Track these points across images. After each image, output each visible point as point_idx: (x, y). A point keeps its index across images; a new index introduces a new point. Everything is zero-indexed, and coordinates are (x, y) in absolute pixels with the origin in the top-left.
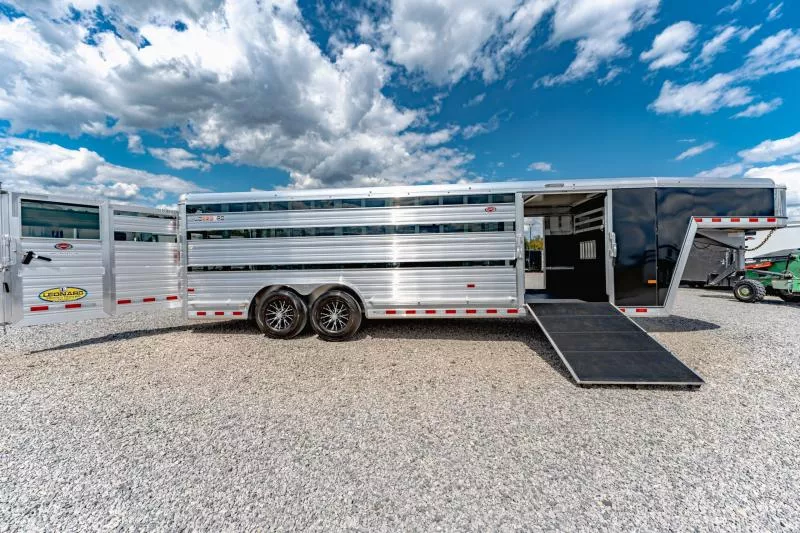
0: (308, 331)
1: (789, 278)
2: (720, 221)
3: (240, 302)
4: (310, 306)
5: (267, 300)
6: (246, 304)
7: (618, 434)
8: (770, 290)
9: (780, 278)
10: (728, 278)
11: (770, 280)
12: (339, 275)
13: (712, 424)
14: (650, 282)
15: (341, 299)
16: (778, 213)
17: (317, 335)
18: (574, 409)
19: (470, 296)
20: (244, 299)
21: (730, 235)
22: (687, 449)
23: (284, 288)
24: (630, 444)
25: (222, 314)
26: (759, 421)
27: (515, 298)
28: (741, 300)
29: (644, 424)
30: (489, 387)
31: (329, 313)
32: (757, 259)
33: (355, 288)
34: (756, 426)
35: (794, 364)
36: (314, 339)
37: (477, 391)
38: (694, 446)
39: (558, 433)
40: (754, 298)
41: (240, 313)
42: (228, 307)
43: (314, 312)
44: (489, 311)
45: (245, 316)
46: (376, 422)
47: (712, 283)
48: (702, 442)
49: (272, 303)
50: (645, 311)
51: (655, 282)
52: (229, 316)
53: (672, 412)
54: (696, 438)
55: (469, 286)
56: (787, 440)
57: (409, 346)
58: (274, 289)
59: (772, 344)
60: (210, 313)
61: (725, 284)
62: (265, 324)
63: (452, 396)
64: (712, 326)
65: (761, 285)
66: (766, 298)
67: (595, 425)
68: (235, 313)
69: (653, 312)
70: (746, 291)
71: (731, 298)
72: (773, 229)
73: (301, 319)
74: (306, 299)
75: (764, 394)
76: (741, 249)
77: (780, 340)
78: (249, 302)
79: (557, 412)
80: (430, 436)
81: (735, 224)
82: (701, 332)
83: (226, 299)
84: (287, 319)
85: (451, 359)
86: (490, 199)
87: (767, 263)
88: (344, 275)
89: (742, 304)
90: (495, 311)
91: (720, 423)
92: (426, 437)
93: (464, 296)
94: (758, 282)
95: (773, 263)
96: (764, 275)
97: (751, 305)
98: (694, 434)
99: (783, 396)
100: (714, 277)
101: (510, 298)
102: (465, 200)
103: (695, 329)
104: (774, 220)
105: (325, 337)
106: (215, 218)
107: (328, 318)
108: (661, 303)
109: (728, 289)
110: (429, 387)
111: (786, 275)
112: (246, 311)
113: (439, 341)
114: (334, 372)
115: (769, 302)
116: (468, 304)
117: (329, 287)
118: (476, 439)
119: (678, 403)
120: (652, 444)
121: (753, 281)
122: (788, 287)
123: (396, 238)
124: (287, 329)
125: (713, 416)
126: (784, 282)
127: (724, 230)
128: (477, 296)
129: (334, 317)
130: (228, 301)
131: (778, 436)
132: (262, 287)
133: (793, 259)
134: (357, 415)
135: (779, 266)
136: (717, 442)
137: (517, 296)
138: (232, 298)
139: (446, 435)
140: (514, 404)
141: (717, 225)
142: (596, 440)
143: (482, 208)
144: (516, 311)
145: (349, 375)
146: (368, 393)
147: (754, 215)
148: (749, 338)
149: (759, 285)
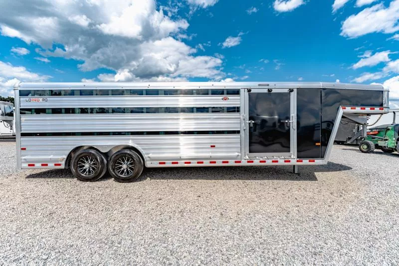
0: (107, 176)
1: (387, 140)
2: (355, 109)
3: (60, 157)
4: (109, 159)
5: (78, 156)
6: (64, 158)
7: (295, 248)
8: (377, 146)
9: (382, 140)
10: (356, 140)
11: (377, 141)
12: (129, 139)
13: (350, 236)
14: (317, 144)
15: (130, 155)
16: (385, 105)
17: (113, 179)
18: (270, 230)
19: (212, 152)
20: (62, 155)
21: (359, 117)
22: (337, 257)
23: (91, 148)
24: (302, 256)
25: (47, 165)
26: (377, 233)
27: (240, 154)
28: (363, 152)
29: (312, 239)
30: (219, 215)
31: (121, 164)
32: (371, 129)
33: (139, 148)
34: (375, 236)
35: (392, 192)
36: (111, 181)
37: (210, 218)
38: (341, 255)
39: (258, 249)
40: (369, 151)
41: (60, 165)
42: (51, 161)
43: (111, 164)
44: (223, 162)
45: (63, 167)
46: (135, 248)
47: (349, 142)
48: (345, 251)
49: (82, 157)
50: (314, 161)
51: (320, 144)
52: (51, 166)
53: (328, 229)
54: (342, 247)
55: (212, 146)
56: (393, 246)
57: (174, 185)
58: (85, 148)
59: (380, 179)
60: (38, 165)
61: (355, 143)
62: (77, 171)
63: (193, 222)
64: (349, 168)
65: (373, 144)
66: (375, 150)
67: (282, 241)
68: (56, 165)
69: (318, 162)
70: (365, 147)
71: (358, 150)
72: (382, 114)
73: (102, 168)
74: (106, 155)
75: (378, 212)
76: (365, 125)
77: (384, 176)
78: (65, 157)
79: (259, 233)
80: (171, 257)
81: (363, 111)
82: (343, 171)
83: (50, 155)
84: (92, 168)
85: (198, 194)
86: (225, 92)
87: (376, 131)
88: (132, 139)
89: (363, 154)
90: (227, 162)
91: (355, 236)
92: (168, 259)
93: (209, 152)
94: (371, 142)
95: (379, 132)
96: (374, 138)
97: (368, 154)
98: (341, 245)
99: (388, 214)
100: (349, 139)
101: (237, 154)
102: (210, 92)
103: (340, 170)
104: (383, 109)
105: (119, 180)
106: (41, 99)
107: (121, 167)
108: (322, 157)
109: (356, 145)
110: (179, 216)
111: (385, 138)
112: (63, 163)
113: (193, 180)
114: (118, 206)
115: (377, 153)
116: (210, 158)
117: (122, 147)
118: (203, 258)
119: (331, 221)
120: (315, 255)
121: (369, 142)
122: (386, 145)
123: (182, 116)
124: (92, 175)
125: (351, 230)
126: (384, 142)
127: (356, 114)
128: (217, 152)
129: (124, 166)
130: (51, 157)
131: (388, 243)
132: (75, 147)
133: (389, 129)
134: (123, 242)
135: (382, 133)
136: (353, 250)
137: (241, 152)
138: (54, 155)
139: (182, 257)
140: (232, 227)
141: (354, 111)
142: (281, 254)
143: (220, 97)
144: (240, 162)
145: (126, 209)
146: (136, 222)
147: (372, 106)
148: (368, 175)
149: (372, 143)
